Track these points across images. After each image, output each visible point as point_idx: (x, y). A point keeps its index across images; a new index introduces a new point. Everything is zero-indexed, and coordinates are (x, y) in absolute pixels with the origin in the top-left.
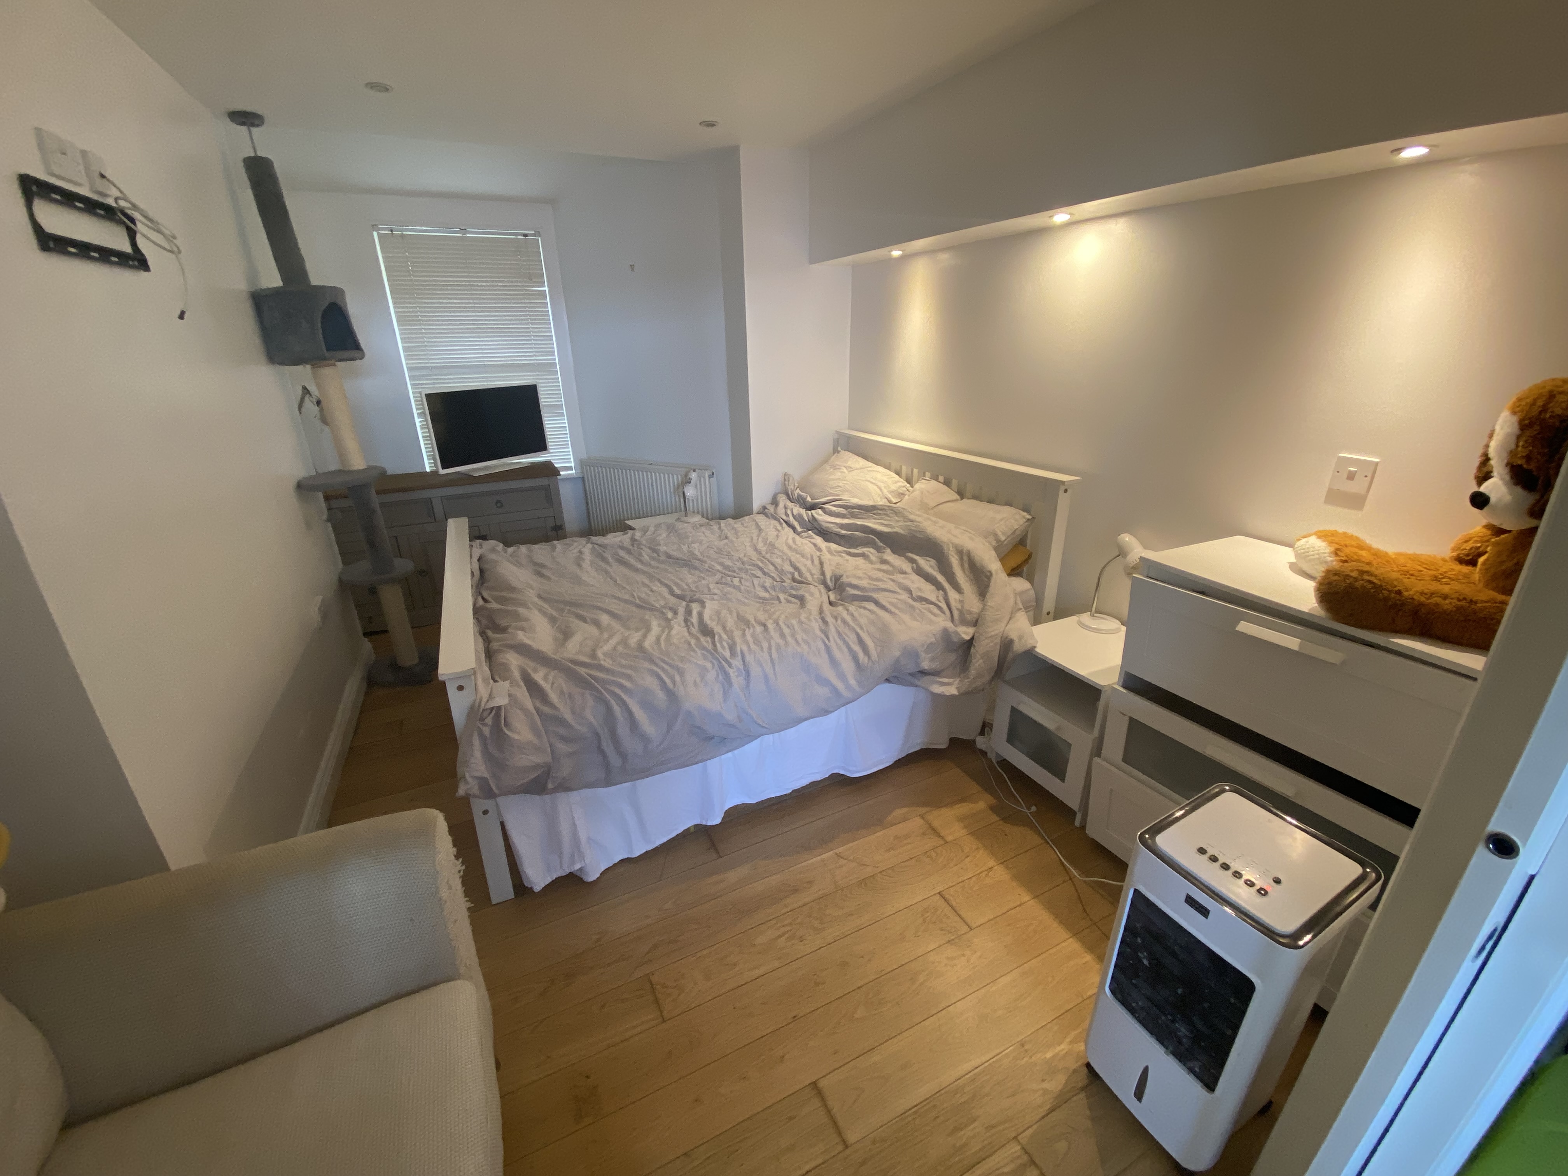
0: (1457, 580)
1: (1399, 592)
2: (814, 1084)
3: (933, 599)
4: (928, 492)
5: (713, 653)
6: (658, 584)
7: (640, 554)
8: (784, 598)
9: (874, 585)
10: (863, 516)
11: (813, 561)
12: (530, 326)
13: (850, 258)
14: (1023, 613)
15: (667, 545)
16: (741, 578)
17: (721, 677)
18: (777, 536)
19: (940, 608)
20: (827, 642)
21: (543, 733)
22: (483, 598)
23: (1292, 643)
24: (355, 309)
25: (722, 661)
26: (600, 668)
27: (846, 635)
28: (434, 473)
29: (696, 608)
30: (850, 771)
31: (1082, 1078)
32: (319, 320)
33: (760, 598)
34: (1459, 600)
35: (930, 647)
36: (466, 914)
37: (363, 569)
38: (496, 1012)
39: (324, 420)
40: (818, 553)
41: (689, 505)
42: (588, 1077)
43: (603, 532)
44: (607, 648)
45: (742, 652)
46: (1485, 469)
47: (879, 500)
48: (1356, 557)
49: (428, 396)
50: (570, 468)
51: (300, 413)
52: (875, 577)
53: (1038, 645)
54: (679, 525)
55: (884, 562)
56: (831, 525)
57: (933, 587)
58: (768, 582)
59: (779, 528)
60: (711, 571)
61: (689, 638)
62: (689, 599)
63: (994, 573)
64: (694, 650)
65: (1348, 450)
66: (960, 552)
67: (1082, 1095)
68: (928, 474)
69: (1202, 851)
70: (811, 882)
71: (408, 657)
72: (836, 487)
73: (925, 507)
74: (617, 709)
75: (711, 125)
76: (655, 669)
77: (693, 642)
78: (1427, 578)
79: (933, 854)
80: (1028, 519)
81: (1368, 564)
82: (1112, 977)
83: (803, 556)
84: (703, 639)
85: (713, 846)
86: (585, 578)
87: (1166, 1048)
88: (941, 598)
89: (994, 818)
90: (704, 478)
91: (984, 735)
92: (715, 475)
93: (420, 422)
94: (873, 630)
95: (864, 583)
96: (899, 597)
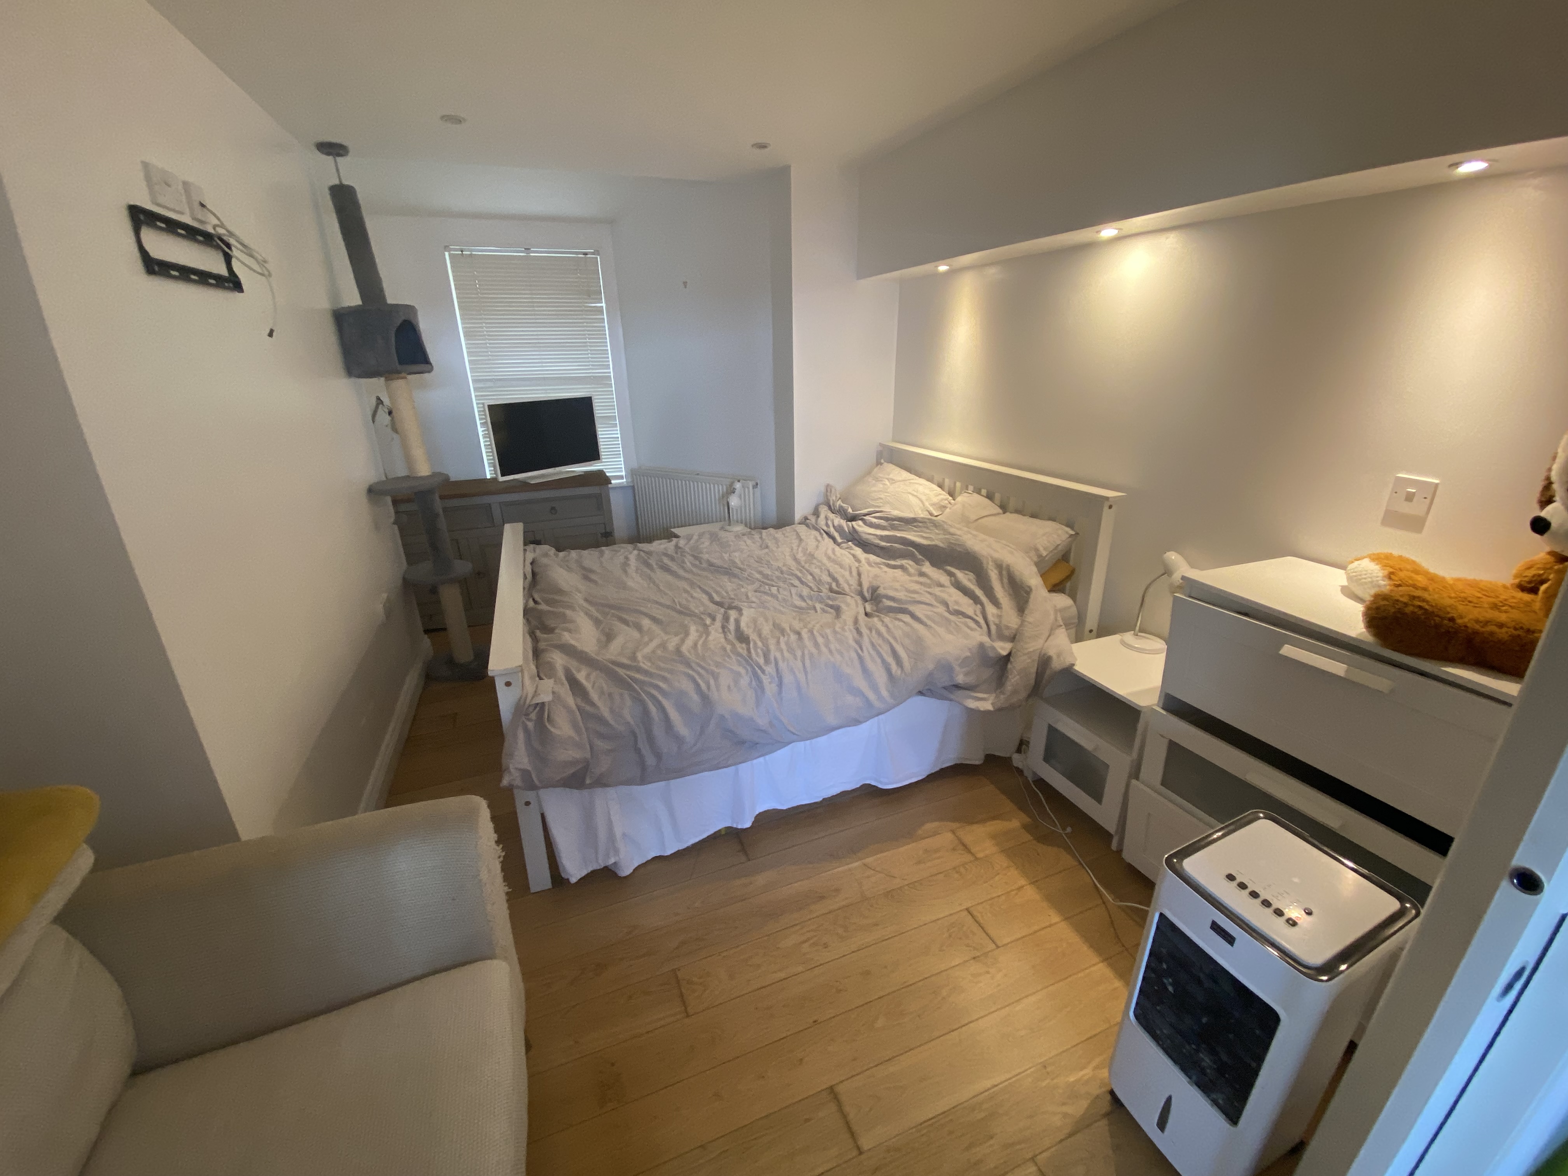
0: (1518, 608)
1: (1452, 620)
2: (831, 1090)
3: (970, 612)
4: (970, 505)
5: (748, 660)
6: (698, 590)
7: (683, 562)
8: (821, 608)
9: (910, 597)
10: (903, 529)
11: (851, 572)
12: (588, 340)
13: (897, 274)
14: (1064, 630)
15: (710, 552)
16: (779, 587)
17: (754, 683)
18: (817, 547)
19: (977, 622)
20: (860, 651)
21: (584, 730)
22: (534, 600)
23: (1338, 668)
24: (425, 326)
25: (756, 667)
26: (639, 670)
27: (880, 645)
28: (494, 480)
29: (733, 614)
30: (881, 782)
31: (1105, 1104)
32: (393, 336)
33: (796, 607)
34: (1516, 629)
35: (965, 662)
36: (504, 898)
37: (425, 570)
38: (529, 996)
39: (395, 430)
40: (857, 564)
41: (733, 515)
42: (613, 1064)
43: (650, 540)
44: (647, 650)
45: (776, 659)
46: (1549, 493)
47: (920, 512)
48: (1411, 582)
49: (491, 407)
50: (621, 477)
51: (374, 422)
52: (912, 589)
53: (1077, 663)
54: (722, 534)
55: (922, 574)
56: (872, 537)
57: (971, 601)
58: (805, 591)
59: (819, 538)
60: (750, 580)
61: (725, 645)
62: (727, 606)
63: (1033, 588)
64: (729, 657)
65: (1409, 472)
66: (999, 566)
67: (1104, 1123)
68: (971, 488)
69: (1231, 877)
70: (837, 890)
71: (464, 654)
72: (877, 499)
73: (966, 521)
74: (653, 709)
75: (763, 146)
76: (691, 672)
77: (728, 647)
78: (1486, 606)
79: (962, 870)
80: (1072, 535)
81: (1425, 589)
82: (1137, 1003)
83: (841, 566)
84: (738, 645)
85: (744, 850)
86: (630, 583)
87: (1190, 1078)
88: (978, 613)
89: (1029, 837)
90: (748, 488)
91: (1021, 753)
92: (758, 486)
93: (483, 431)
94: (907, 642)
95: (901, 595)
96: (935, 610)
